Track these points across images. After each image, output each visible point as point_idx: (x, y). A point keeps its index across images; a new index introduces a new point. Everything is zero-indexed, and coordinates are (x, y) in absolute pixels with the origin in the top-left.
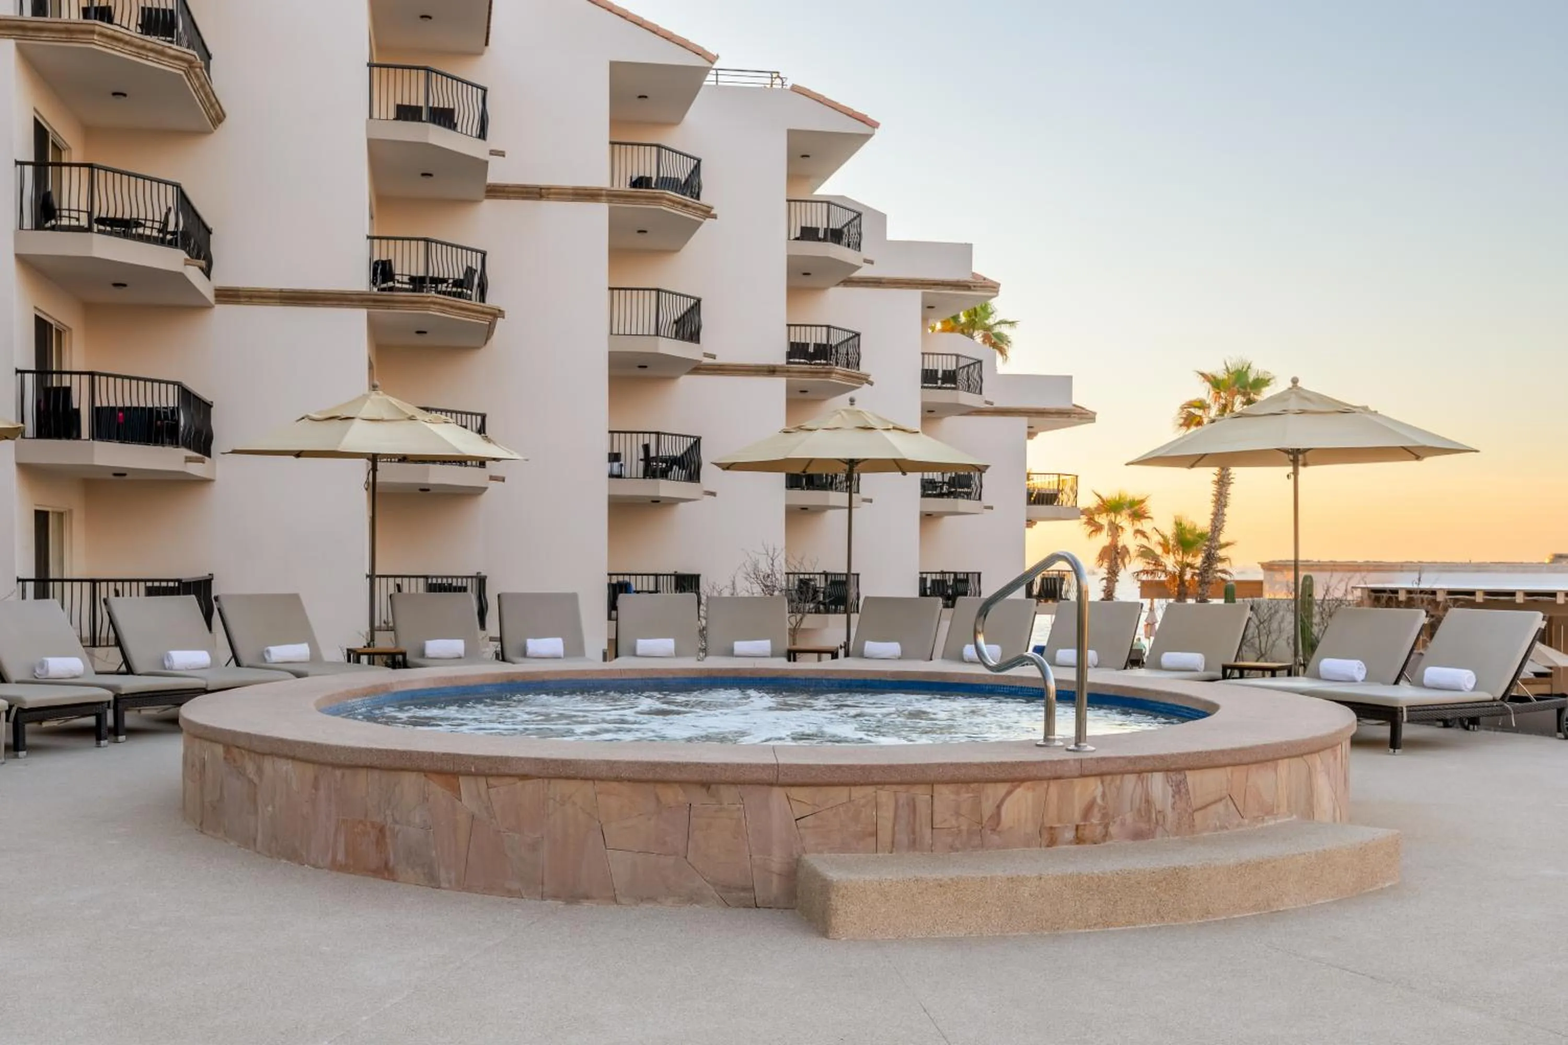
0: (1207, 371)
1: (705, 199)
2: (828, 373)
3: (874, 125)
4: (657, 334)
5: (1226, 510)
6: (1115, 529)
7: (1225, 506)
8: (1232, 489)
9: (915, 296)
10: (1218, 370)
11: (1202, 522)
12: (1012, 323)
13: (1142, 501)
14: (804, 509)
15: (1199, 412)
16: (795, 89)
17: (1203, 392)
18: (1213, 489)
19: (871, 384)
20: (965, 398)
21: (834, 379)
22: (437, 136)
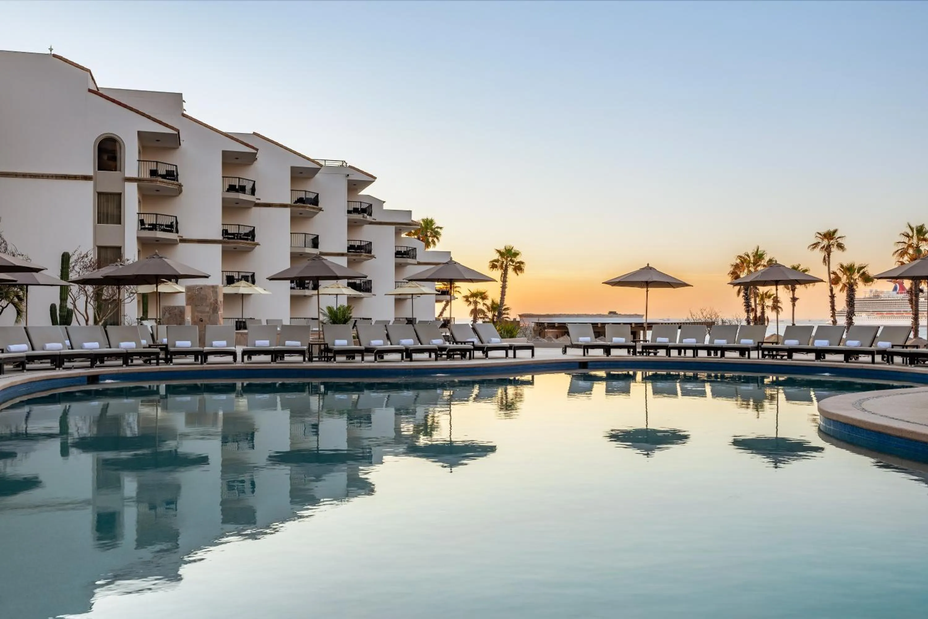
0: (498, 249)
1: (320, 205)
2: (360, 255)
3: (375, 178)
4: (305, 246)
5: (505, 297)
6: (476, 303)
7: (505, 295)
8: (506, 290)
9: (393, 228)
10: (502, 249)
11: (498, 300)
12: (441, 228)
13: (484, 293)
14: (355, 297)
15: (496, 263)
16: (350, 166)
17: (497, 256)
18: (500, 289)
19: (375, 258)
20: (410, 261)
21: (362, 257)
22: (242, 196)
